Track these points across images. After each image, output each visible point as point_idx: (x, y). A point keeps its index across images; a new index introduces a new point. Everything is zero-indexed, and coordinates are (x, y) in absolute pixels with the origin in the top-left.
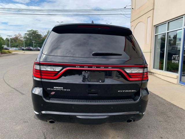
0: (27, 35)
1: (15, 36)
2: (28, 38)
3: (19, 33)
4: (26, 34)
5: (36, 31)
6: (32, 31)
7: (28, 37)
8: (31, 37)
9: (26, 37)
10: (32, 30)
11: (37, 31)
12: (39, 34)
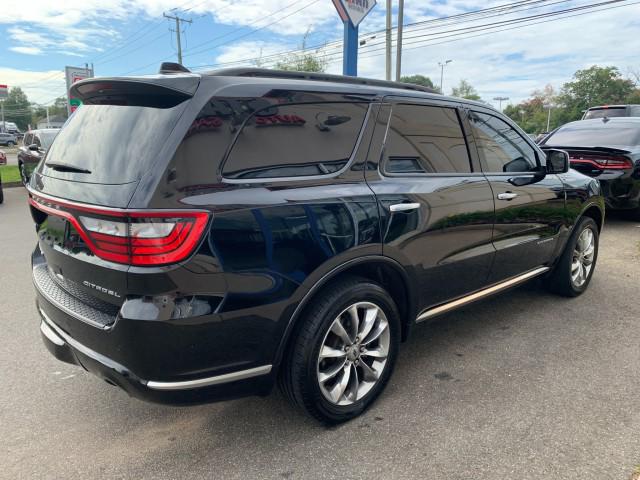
0: (571, 89)
1: (533, 98)
2: (575, 101)
3: (549, 85)
4: (567, 86)
5: (608, 70)
6: (594, 74)
7: (573, 96)
8: (585, 95)
9: (569, 97)
10: (592, 69)
11: (614, 68)
12: (624, 78)
